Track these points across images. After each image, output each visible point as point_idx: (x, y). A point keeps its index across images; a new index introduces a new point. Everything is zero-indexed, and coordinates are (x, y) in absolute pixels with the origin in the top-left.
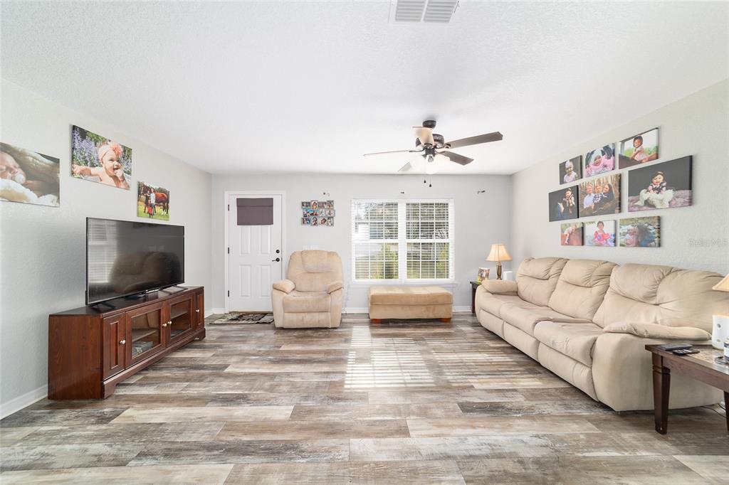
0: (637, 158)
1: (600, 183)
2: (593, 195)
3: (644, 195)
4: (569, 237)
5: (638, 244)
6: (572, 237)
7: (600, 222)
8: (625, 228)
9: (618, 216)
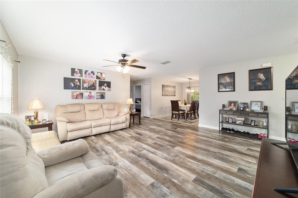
0: (101, 78)
1: (90, 81)
2: (88, 84)
3: (103, 87)
4: (77, 96)
5: (101, 98)
6: (78, 96)
7: (90, 92)
8: (98, 94)
9: (95, 91)
